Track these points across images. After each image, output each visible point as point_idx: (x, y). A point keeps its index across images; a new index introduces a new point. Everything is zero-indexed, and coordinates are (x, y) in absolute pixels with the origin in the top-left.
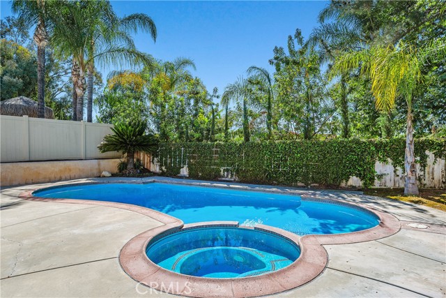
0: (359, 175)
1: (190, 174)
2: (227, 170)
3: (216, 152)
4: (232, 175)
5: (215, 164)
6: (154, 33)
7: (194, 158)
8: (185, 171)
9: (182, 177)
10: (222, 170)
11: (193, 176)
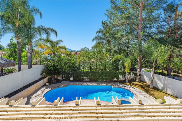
0: (116, 78)
1: (74, 79)
2: (86, 78)
3: (82, 74)
4: (87, 79)
5: (82, 77)
6: (57, 35)
7: (75, 75)
8: (72, 79)
9: (71, 81)
10: (84, 78)
11: (75, 80)
